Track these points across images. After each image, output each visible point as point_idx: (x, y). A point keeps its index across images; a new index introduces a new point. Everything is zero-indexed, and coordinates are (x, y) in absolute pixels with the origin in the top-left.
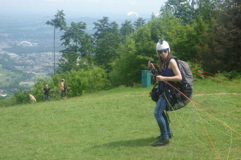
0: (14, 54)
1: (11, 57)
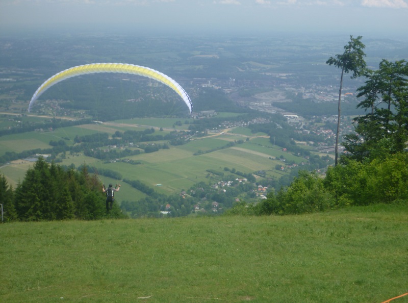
0: (296, 116)
1: (289, 122)
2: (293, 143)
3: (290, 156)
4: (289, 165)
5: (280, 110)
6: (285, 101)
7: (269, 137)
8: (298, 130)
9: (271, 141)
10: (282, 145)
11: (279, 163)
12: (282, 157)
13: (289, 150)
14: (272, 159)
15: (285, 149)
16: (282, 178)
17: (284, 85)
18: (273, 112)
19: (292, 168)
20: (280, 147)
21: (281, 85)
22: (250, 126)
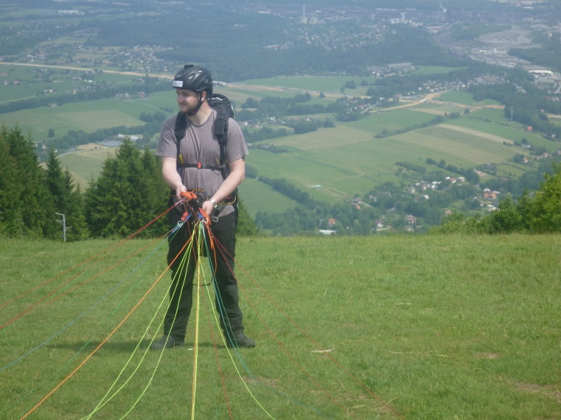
0: (550, 72)
1: (536, 82)
2: (544, 118)
3: (538, 139)
4: (537, 154)
5: (522, 61)
6: (531, 47)
7: (503, 107)
8: (553, 95)
9: (507, 114)
10: (525, 121)
11: (519, 151)
12: (524, 141)
13: (536, 128)
14: (508, 144)
15: (530, 128)
16: (524, 176)
17: (529, 19)
18: (511, 65)
19: (542, 160)
20: (521, 125)
21: (524, 19)
22: (472, 90)
